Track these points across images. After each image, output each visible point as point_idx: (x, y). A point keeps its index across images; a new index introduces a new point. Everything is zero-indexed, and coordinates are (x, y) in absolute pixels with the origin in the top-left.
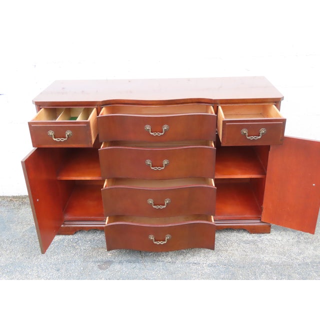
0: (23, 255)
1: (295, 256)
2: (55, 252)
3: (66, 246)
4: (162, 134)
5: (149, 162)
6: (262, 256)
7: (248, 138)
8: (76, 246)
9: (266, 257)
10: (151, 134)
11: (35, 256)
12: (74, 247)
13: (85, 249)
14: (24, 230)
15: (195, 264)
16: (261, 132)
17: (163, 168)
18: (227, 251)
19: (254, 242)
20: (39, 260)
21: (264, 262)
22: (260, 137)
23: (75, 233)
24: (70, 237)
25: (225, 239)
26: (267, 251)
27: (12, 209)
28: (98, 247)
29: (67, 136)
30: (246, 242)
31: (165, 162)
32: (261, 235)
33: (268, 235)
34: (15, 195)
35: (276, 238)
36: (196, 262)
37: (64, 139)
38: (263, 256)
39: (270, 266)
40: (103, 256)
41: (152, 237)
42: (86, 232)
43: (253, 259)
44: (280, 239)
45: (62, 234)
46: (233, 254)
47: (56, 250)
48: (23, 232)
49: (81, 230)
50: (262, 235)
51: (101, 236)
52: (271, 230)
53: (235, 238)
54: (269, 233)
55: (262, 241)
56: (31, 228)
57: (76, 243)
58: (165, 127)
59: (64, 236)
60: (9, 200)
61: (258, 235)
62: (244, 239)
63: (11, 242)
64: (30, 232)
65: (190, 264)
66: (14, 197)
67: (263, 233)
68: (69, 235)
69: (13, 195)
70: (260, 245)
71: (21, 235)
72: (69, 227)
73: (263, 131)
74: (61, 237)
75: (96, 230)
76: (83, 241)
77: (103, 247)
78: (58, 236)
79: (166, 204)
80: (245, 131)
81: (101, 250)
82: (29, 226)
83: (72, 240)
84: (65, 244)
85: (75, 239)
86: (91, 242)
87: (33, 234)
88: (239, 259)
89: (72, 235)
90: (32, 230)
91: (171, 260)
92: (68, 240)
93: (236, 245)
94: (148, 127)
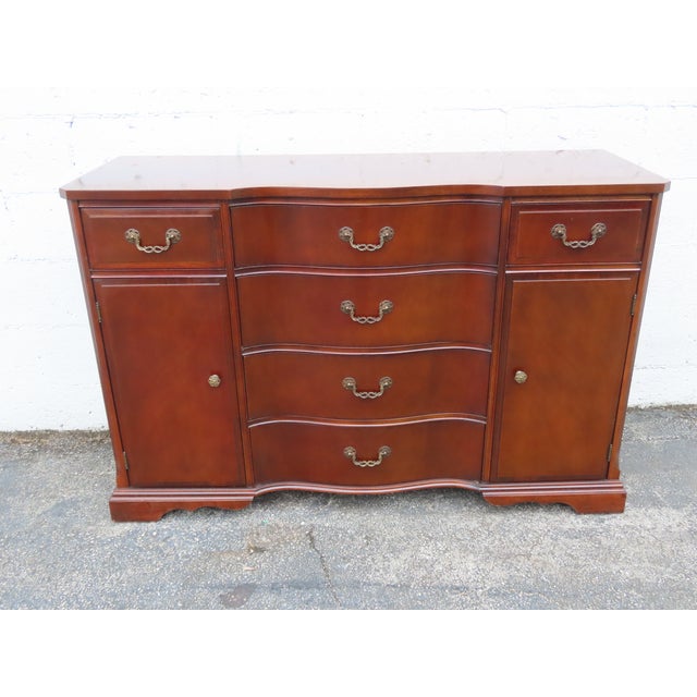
0: (34, 572)
1: (692, 567)
2: (114, 563)
3: (140, 550)
4: (379, 247)
5: (348, 305)
6: (614, 568)
7: (567, 244)
8: (165, 547)
9: (623, 569)
10: (354, 246)
11: (63, 574)
12: (162, 551)
13: (187, 556)
14: (39, 512)
15: (458, 588)
16: (595, 232)
17: (378, 319)
18: (528, 556)
19: (589, 534)
20: (74, 583)
21: (621, 581)
22: (591, 243)
23: (164, 516)
24: (152, 526)
25: (520, 527)
26: (623, 556)
27: (16, 461)
28: (218, 549)
29: (168, 240)
30: (570, 534)
31: (385, 306)
32: (601, 517)
33: (619, 516)
34: (24, 430)
35: (638, 523)
36: (457, 585)
37: (162, 249)
38: (617, 568)
39: (638, 591)
40: (231, 572)
41: (350, 452)
42: (189, 513)
43: (593, 574)
44: (649, 527)
45: (133, 521)
46: (544, 563)
47: (116, 560)
48: (39, 516)
49: (177, 509)
50: (606, 517)
51: (224, 523)
52: (627, 504)
53: (542, 525)
54: (622, 511)
55: (607, 530)
56: (58, 505)
57: (164, 540)
58: (386, 232)
59: (135, 524)
60: (9, 441)
61: (597, 517)
62: (566, 527)
63: (8, 540)
64: (54, 515)
65: (443, 589)
66: (20, 434)
67: (607, 513)
68: (148, 521)
69: (19, 430)
70: (604, 542)
71: (32, 521)
72: (148, 503)
73: (599, 228)
74: (129, 527)
75: (211, 508)
76: (182, 536)
77: (230, 551)
78: (121, 524)
79: (382, 388)
80: (560, 229)
81: (226, 558)
82: (53, 503)
83: (155, 534)
84: (139, 543)
85: (163, 530)
86: (201, 538)
87: (61, 520)
88: (561, 577)
89: (156, 520)
90: (59, 510)
91: (396, 581)
92: (146, 535)
93: (547, 541)
94: (346, 232)
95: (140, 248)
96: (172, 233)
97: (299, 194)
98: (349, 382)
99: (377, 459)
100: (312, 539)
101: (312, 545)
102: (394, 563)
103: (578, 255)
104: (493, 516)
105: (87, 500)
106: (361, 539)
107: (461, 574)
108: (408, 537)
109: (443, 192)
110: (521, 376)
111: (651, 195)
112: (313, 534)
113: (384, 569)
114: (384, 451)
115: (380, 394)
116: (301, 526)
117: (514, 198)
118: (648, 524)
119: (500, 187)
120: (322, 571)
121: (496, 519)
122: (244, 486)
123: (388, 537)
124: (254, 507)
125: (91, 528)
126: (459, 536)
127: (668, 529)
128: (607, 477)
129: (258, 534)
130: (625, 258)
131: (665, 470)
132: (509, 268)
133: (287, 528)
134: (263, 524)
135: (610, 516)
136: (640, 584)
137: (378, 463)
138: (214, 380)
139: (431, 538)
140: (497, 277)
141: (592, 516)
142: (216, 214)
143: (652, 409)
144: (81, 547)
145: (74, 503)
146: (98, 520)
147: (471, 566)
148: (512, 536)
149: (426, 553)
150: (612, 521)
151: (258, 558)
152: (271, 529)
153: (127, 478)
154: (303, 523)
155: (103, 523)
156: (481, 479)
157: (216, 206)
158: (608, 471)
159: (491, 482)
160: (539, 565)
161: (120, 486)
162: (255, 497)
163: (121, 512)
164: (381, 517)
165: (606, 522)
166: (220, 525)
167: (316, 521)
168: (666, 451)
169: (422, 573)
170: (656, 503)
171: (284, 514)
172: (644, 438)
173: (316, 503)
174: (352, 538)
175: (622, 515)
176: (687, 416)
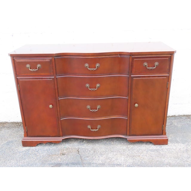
1: (185, 159)
3: (30, 154)
4: (96, 69)
5: (87, 85)
6: (163, 160)
7: (148, 68)
9: (166, 160)
10: (89, 69)
11: (8, 161)
12: (36, 155)
13: (43, 156)
14: (2, 144)
15: (118, 165)
16: (155, 65)
17: (96, 89)
18: (139, 156)
19: (157, 150)
20: (11, 163)
21: (165, 163)
22: (155, 68)
23: (37, 145)
24: (34, 148)
25: (138, 149)
26: (166, 156)
28: (52, 154)
29: (38, 68)
30: (152, 150)
31: (98, 85)
32: (161, 146)
33: (166, 146)
35: (171, 148)
37: (36, 70)
38: (164, 160)
39: (170, 166)
40: (55, 160)
41: (89, 127)
42: (44, 144)
43: (157, 161)
44: (175, 149)
45: (28, 146)
46: (144, 158)
47: (23, 157)
48: (2, 145)
49: (41, 143)
50: (162, 146)
51: (54, 147)
52: (168, 142)
53: (144, 148)
54: (167, 144)
55: (162, 150)
56: (7, 142)
57: (37, 152)
58: (98, 65)
59: (29, 147)
61: (160, 146)
62: (151, 148)
67: (163, 145)
68: (33, 146)
70: (161, 152)
72: (33, 141)
73: (156, 64)
74: (27, 148)
75: (51, 143)
76: (42, 150)
77: (55, 155)
78: (25, 147)
79: (98, 108)
80: (146, 64)
81: (54, 156)
82: (6, 142)
83: (34, 150)
84: (30, 152)
85: (37, 149)
86: (47, 151)
87: (8, 146)
88: (148, 162)
89: (35, 146)
90: (8, 143)
91: (101, 163)
92: (32, 150)
93: (145, 152)
94: (87, 65)
95: (30, 70)
96: (39, 66)
97: (74, 55)
98: (89, 107)
99: (97, 129)
100: (78, 151)
101: (78, 153)
102: (101, 158)
103: (151, 71)
104: (130, 146)
105: (16, 141)
106: (92, 152)
107: (120, 161)
108: (106, 151)
109: (113, 54)
110: (136, 105)
111: (171, 54)
112: (79, 150)
113: (98, 160)
114: (99, 127)
115: (97, 110)
116: (75, 148)
117: (133, 55)
118: (174, 148)
119: (129, 53)
120: (81, 160)
121: (131, 146)
122: (60, 137)
123: (100, 151)
124: (63, 143)
125: (16, 148)
126: (120, 151)
127: (180, 149)
128: (162, 134)
129: (63, 150)
130: (164, 72)
131: (181, 133)
132: (132, 75)
133: (71, 149)
134: (65, 147)
135: (164, 146)
136: (170, 164)
137: (97, 130)
138: (51, 106)
139: (112, 151)
140: (129, 77)
141: (158, 145)
142: (51, 60)
143: (179, 116)
144: (14, 154)
145: (12, 142)
146: (19, 146)
147: (123, 159)
148: (135, 151)
149: (110, 155)
150: (164, 147)
151: (63, 156)
152: (67, 149)
153: (27, 134)
154: (76, 147)
155: (20, 147)
156: (126, 135)
157: (51, 58)
158: (163, 132)
159: (129, 135)
160: (142, 159)
161: (25, 136)
162: (63, 140)
163: (25, 144)
164: (98, 146)
165: (162, 147)
166: (53, 148)
167: (80, 147)
168: (182, 128)
169: (109, 160)
170: (177, 142)
171: (71, 145)
172: (176, 124)
173: (80, 142)
174: (90, 151)
175: (167, 145)
176: (189, 118)
